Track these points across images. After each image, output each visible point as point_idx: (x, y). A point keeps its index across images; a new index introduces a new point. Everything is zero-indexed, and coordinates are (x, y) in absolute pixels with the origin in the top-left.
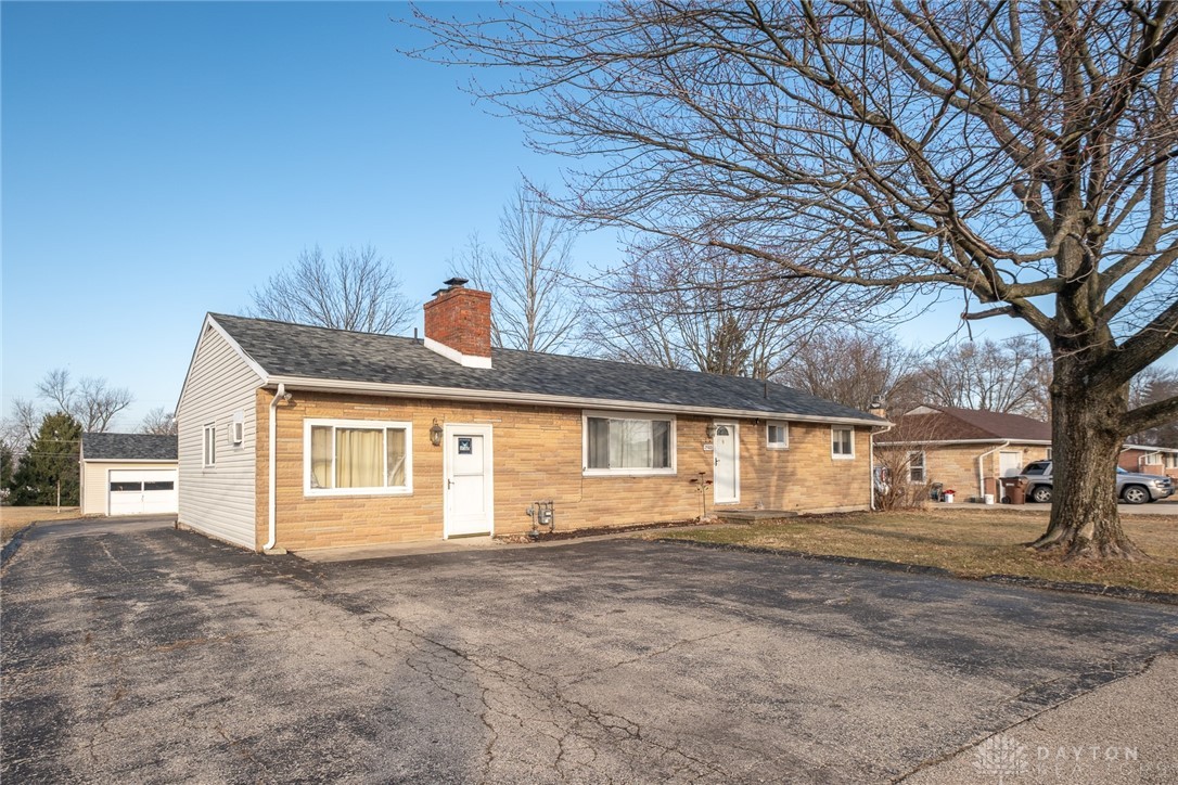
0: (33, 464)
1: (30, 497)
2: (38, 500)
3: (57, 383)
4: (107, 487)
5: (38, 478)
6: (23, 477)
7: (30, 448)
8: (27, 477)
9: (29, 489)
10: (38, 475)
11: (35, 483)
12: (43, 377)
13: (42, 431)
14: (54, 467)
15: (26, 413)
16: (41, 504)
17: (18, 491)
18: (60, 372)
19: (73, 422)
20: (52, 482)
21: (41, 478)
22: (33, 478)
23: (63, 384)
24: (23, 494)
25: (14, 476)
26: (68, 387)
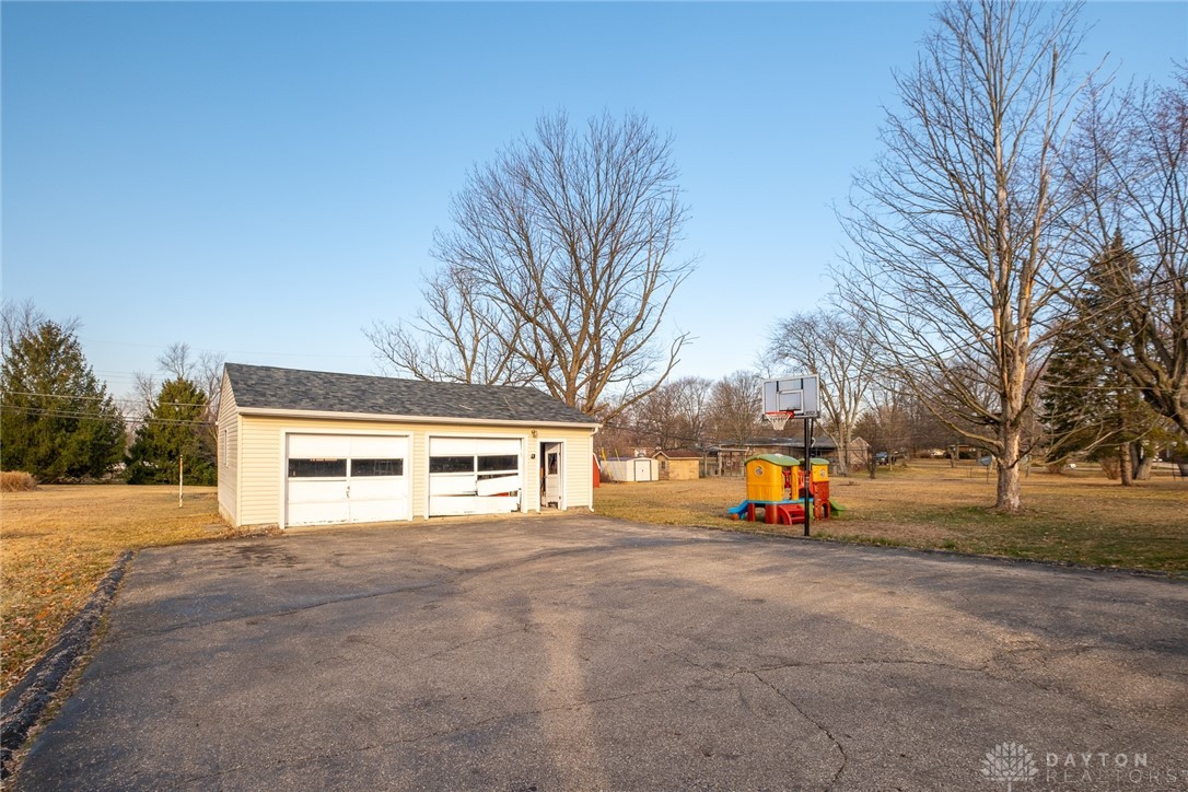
0: (151, 436)
1: (147, 474)
2: (156, 478)
3: (178, 354)
4: (283, 467)
5: (156, 453)
6: (140, 451)
7: (147, 419)
8: (144, 451)
9: (147, 464)
10: (156, 448)
11: (152, 458)
12: (163, 352)
13: (161, 399)
14: (174, 440)
15: (146, 386)
16: (159, 482)
17: (133, 466)
18: (180, 346)
19: (194, 390)
20: (171, 456)
21: (159, 452)
22: (151, 452)
23: (183, 358)
24: (139, 470)
25: (129, 450)
26: (188, 361)
